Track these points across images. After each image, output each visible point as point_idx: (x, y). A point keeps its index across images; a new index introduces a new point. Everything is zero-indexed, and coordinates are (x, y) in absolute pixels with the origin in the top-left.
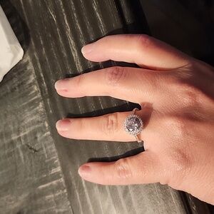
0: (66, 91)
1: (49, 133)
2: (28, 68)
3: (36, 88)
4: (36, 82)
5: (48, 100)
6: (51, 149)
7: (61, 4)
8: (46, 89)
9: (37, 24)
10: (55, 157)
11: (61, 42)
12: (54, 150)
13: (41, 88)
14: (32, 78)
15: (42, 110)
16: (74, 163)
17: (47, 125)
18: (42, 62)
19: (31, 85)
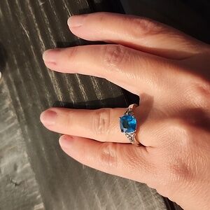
0: (55, 64)
1: (28, 165)
2: (4, 91)
3: (12, 114)
4: (12, 107)
5: (26, 127)
6: (32, 182)
7: (34, 17)
8: (23, 115)
9: (10, 42)
10: (37, 192)
11: (36, 61)
12: (35, 184)
13: (18, 113)
14: (8, 102)
15: (20, 138)
16: (57, 200)
17: (26, 155)
18: (18, 84)
19: (7, 110)
